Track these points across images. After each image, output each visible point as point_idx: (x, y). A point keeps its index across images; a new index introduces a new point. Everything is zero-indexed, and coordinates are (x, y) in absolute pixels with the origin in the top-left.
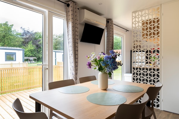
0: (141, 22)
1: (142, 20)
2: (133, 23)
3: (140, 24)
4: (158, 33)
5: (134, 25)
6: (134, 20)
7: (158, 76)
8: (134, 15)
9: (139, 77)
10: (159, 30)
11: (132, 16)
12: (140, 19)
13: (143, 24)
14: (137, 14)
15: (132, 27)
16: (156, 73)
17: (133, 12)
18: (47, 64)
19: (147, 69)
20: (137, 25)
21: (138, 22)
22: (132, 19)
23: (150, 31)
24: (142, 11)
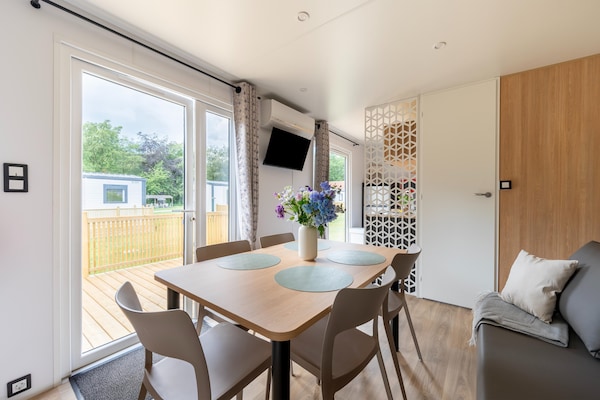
0: (381, 127)
1: (383, 123)
2: (366, 130)
3: (381, 133)
4: (413, 150)
5: (368, 134)
6: (368, 124)
7: (413, 232)
8: (368, 114)
10: (416, 144)
11: (366, 117)
12: (380, 122)
13: (386, 132)
14: (374, 112)
15: (366, 137)
16: (409, 226)
17: (367, 109)
18: (194, 209)
19: (392, 219)
20: (374, 134)
21: (377, 128)
22: (366, 122)
23: (398, 146)
24: (383, 106)
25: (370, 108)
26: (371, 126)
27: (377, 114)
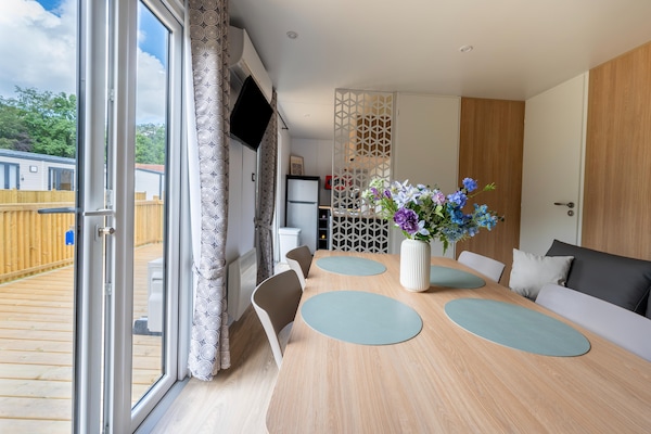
0: (354, 116)
1: (356, 112)
2: (336, 114)
3: (354, 122)
4: (388, 148)
5: (338, 120)
6: (339, 108)
7: (385, 233)
8: (339, 96)
9: (346, 237)
10: (390, 142)
11: (336, 99)
12: (353, 109)
13: (360, 122)
14: (346, 96)
15: (335, 123)
16: (382, 227)
17: (338, 90)
18: (114, 209)
20: (346, 121)
21: (349, 115)
22: (336, 105)
23: (372, 141)
24: (358, 92)
25: (342, 91)
26: (342, 111)
27: (350, 99)
